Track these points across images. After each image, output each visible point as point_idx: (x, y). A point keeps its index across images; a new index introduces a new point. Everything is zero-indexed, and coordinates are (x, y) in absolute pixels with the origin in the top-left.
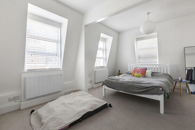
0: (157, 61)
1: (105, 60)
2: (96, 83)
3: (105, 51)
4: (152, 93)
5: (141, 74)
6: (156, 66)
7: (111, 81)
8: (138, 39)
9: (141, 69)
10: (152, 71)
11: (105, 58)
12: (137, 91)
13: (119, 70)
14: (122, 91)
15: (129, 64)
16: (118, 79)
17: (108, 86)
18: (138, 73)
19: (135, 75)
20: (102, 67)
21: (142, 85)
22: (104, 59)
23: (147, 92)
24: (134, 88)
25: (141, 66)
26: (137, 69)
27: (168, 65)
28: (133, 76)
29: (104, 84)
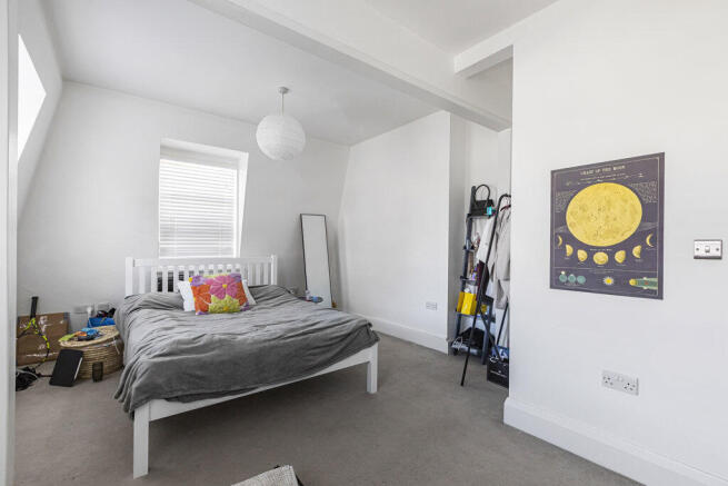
0: (235, 248)
5: (236, 300)
6: (238, 265)
7: (199, 360)
9: (223, 279)
13: (35, 300)
14: (270, 384)
15: (129, 261)
17: (178, 399)
18: (220, 297)
19: (211, 306)
26: (211, 282)
27: (273, 259)
28: (204, 310)
29: (146, 395)
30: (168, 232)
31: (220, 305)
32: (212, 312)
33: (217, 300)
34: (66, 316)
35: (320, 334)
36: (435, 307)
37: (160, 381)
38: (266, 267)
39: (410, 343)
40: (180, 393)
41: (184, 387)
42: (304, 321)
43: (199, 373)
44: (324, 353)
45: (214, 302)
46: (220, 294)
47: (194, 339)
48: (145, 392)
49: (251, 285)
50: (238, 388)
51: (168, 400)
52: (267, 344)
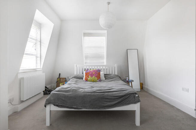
1: (39, 59)
2: (22, 102)
3: (39, 43)
4: (128, 102)
5: (96, 78)
6: (103, 67)
7: (64, 94)
8: (85, 35)
9: (94, 71)
10: (104, 73)
11: (39, 56)
12: (109, 104)
13: (60, 74)
14: (86, 108)
15: (75, 65)
16: (76, 90)
17: (57, 106)
18: (92, 76)
19: (89, 79)
20: (35, 70)
21: (115, 94)
22: (37, 57)
23: (122, 102)
24: (104, 100)
25: (96, 67)
26: (90, 72)
27: (116, 66)
28: (87, 80)
29: (48, 102)
30: (87, 57)
31: (91, 79)
32: (89, 81)
33: (90, 77)
34: (65, 78)
35: (110, 93)
36: (188, 90)
37: (52, 99)
38: (113, 68)
39: (173, 107)
40: (57, 104)
41: (59, 102)
42: (109, 88)
43: (64, 99)
44: (110, 102)
45: (90, 78)
46: (92, 75)
47: (67, 88)
48: (48, 101)
49: (105, 74)
50: (75, 107)
51: (54, 105)
52: (87, 94)
